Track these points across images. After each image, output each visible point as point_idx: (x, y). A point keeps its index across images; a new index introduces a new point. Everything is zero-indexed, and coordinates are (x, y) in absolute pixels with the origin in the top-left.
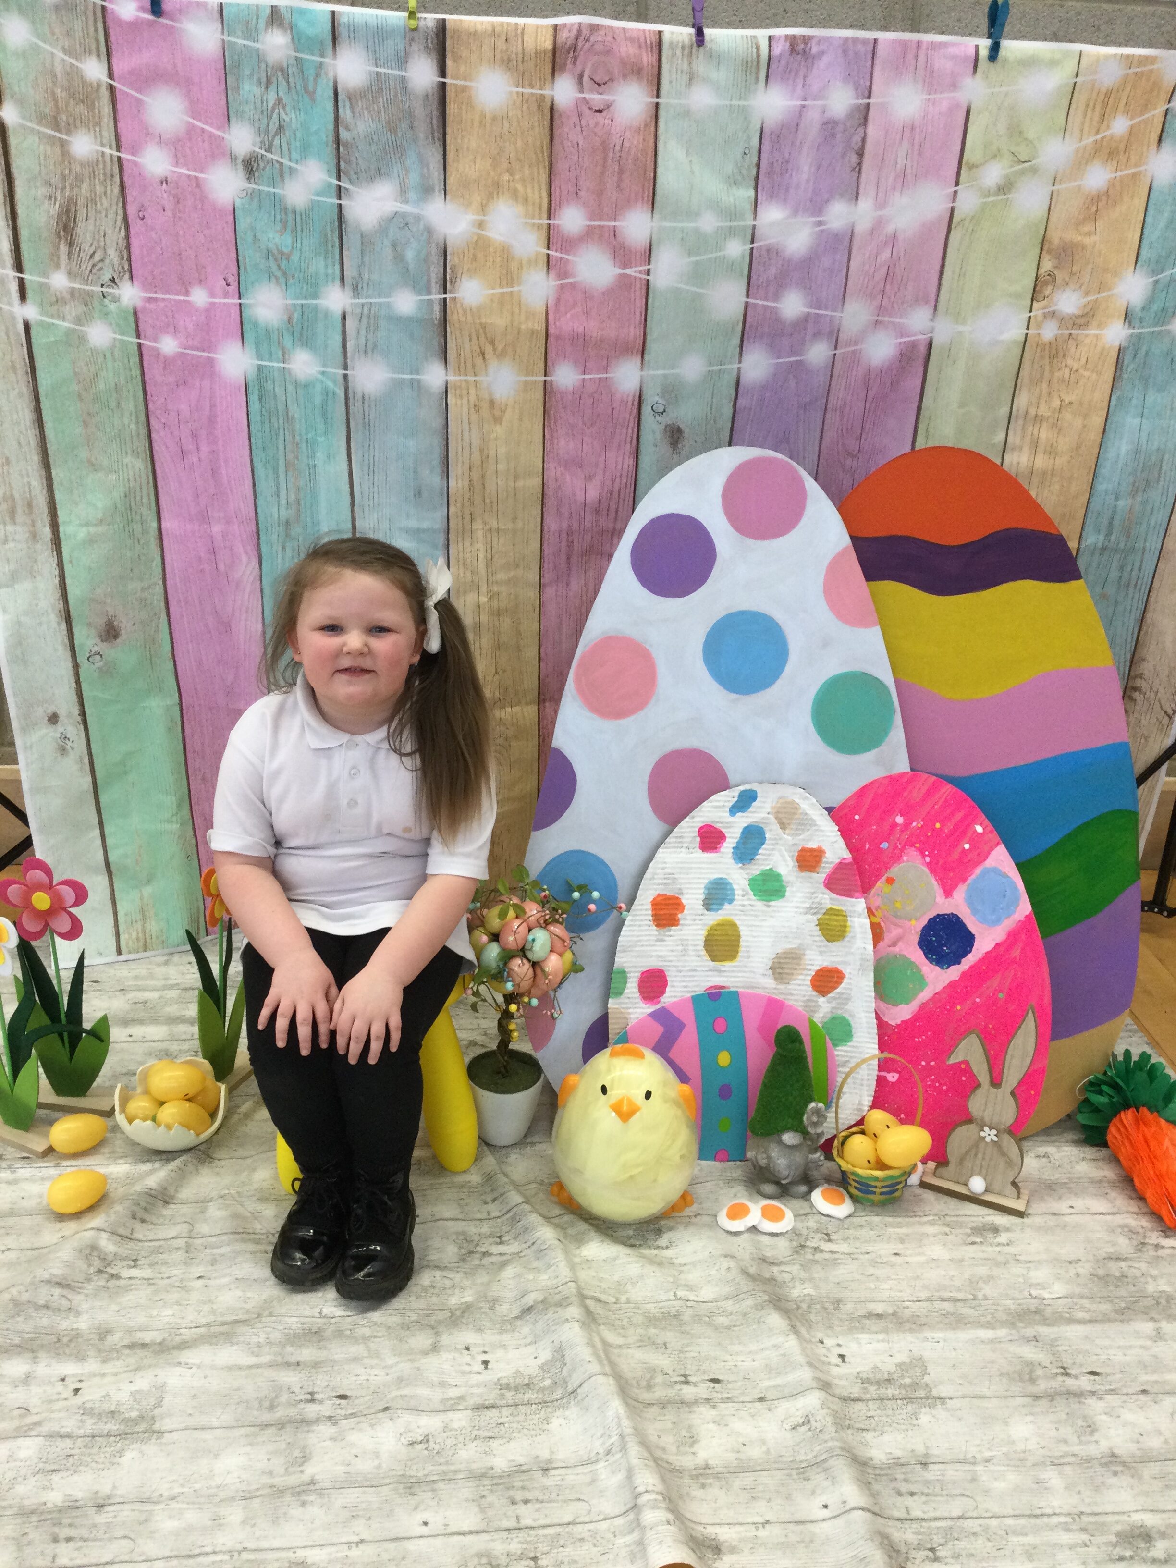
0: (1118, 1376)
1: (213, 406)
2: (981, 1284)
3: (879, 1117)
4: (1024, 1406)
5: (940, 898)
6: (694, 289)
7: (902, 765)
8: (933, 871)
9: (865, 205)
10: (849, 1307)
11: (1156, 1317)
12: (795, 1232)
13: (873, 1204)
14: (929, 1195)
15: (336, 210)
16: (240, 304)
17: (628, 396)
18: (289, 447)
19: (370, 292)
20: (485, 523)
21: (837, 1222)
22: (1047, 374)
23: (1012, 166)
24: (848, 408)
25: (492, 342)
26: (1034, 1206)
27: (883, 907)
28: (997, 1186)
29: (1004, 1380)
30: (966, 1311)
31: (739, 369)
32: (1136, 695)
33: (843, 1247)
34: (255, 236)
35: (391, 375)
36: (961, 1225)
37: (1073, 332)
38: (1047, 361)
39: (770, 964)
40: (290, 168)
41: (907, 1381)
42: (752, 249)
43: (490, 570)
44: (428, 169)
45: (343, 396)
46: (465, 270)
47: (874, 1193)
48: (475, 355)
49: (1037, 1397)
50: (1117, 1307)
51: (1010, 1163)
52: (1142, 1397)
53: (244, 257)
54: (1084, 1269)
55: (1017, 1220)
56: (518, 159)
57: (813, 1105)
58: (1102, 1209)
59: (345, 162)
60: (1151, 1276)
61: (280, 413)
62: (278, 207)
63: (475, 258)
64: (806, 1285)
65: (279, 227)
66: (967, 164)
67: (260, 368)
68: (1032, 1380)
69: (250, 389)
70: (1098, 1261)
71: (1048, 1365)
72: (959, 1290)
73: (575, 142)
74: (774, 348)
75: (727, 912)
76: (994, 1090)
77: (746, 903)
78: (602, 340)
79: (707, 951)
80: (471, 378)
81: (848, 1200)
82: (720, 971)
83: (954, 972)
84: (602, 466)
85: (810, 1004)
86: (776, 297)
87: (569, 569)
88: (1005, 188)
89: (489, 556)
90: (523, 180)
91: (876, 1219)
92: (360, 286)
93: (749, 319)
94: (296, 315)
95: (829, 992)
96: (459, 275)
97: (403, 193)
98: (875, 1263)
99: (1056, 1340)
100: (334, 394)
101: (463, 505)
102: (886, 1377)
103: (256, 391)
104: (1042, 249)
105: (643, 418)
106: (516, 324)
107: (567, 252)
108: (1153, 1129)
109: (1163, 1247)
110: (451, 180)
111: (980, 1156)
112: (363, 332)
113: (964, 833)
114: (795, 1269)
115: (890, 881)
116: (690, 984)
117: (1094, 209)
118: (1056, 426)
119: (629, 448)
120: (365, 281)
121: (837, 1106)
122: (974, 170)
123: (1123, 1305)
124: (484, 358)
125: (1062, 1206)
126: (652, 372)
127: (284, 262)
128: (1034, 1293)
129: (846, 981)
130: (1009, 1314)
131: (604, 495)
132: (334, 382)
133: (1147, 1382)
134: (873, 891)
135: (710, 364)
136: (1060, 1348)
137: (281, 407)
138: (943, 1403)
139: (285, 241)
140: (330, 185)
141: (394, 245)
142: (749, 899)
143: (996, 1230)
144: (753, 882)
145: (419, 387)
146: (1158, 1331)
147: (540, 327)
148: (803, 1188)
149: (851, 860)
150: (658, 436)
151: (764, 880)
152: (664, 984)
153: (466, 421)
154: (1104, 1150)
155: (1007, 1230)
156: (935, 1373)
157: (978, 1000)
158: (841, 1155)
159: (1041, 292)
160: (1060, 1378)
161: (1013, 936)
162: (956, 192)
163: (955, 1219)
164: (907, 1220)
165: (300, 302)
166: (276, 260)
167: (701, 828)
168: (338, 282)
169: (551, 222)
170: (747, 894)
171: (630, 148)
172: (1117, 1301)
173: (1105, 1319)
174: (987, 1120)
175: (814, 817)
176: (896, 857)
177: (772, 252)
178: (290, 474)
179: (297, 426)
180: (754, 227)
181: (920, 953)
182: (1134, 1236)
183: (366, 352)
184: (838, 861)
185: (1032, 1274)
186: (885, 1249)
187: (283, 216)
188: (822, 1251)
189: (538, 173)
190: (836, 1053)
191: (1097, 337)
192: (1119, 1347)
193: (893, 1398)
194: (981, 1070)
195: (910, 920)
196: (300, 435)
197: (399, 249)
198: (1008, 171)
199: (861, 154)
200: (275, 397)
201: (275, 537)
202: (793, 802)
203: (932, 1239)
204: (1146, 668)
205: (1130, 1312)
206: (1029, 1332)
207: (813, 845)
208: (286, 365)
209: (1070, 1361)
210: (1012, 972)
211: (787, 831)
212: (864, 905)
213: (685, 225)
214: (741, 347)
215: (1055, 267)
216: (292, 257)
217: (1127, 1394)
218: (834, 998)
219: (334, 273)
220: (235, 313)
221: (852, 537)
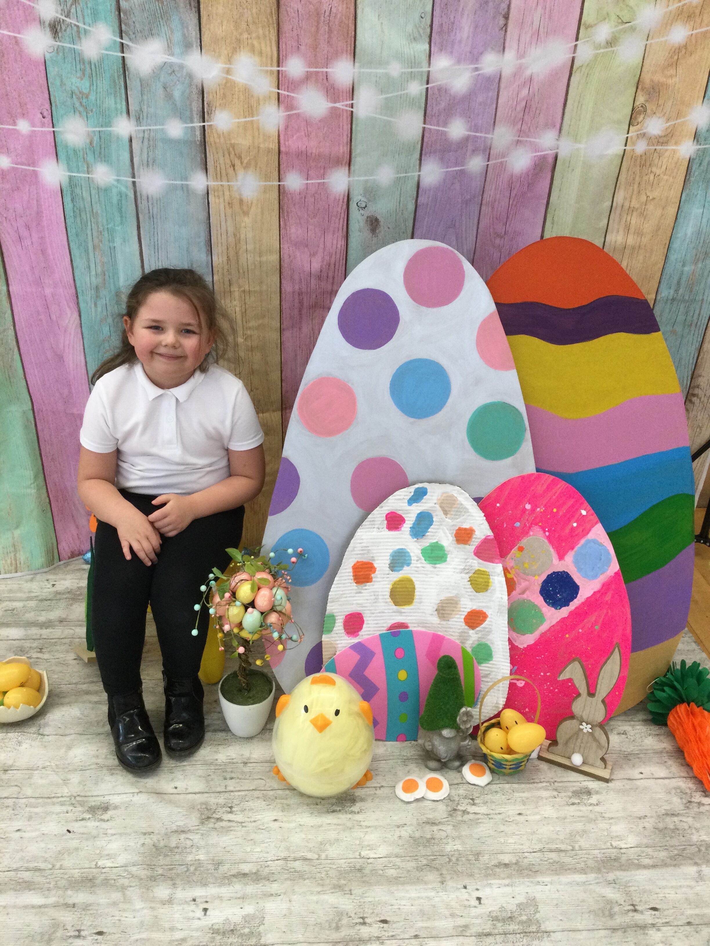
0: (671, 911)
1: (39, 205)
2: (578, 837)
3: (510, 715)
4: (605, 937)
5: (555, 560)
6: (385, 118)
7: (530, 468)
8: (550, 542)
9: (510, 55)
10: (485, 858)
11: (699, 861)
12: (449, 798)
13: (504, 775)
14: (544, 766)
15: (121, 61)
16: (54, 131)
17: (340, 195)
18: (95, 234)
19: (149, 121)
20: (240, 287)
21: (480, 788)
22: (637, 179)
23: (616, 26)
24: (497, 203)
25: (240, 157)
26: (615, 773)
27: (516, 568)
28: (591, 761)
29: (592, 917)
30: (567, 860)
31: (419, 176)
32: (694, 399)
33: (482, 809)
34: (62, 81)
35: (167, 182)
36: (565, 789)
37: (657, 148)
38: (638, 168)
39: (436, 607)
40: (85, 29)
41: (524, 918)
42: (427, 89)
43: (244, 319)
44: (188, 30)
45: (133, 196)
46: (218, 105)
47: (505, 768)
48: (228, 166)
49: (614, 930)
50: (672, 854)
51: (600, 746)
52: (687, 928)
53: (55, 96)
54: (649, 823)
55: (603, 785)
56: (254, 23)
57: (463, 709)
58: (662, 775)
59: (126, 24)
60: (696, 829)
61: (87, 210)
62: (77, 59)
63: (224, 96)
64: (456, 843)
65: (79, 74)
66: (585, 24)
67: (70, 178)
68: (611, 916)
69: (64, 193)
70: (659, 816)
71: (622, 903)
72: (562, 842)
73: (296, 9)
74: (443, 161)
75: (405, 572)
76: (589, 698)
77: (419, 565)
78: (320, 156)
79: (392, 599)
80: (225, 183)
81: (488, 772)
82: (401, 612)
83: (564, 612)
84: (322, 246)
85: (463, 634)
86: (445, 124)
87: (301, 318)
88: (611, 43)
89: (243, 310)
90: (258, 37)
91: (507, 786)
92: (141, 116)
93: (426, 139)
94: (95, 139)
95: (477, 627)
96: (214, 109)
97: (169, 49)
98: (505, 822)
99: (629, 882)
100: (126, 195)
101: (223, 274)
102: (509, 915)
103: (69, 195)
104: (637, 88)
105: (351, 212)
106: (256, 144)
107: (293, 91)
108: (699, 719)
109: (703, 805)
110: (205, 38)
111: (579, 740)
112: (145, 151)
113: (573, 516)
114: (449, 829)
115: (521, 549)
116: (379, 622)
117: (676, 57)
118: (643, 215)
119: (341, 234)
120: (145, 114)
121: (481, 706)
122: (589, 29)
123: (676, 852)
124: (234, 169)
125: (635, 773)
126: (357, 178)
127: (84, 100)
128: (614, 844)
129: (488, 619)
130: (596, 861)
131: (324, 267)
132: (127, 187)
133: (691, 916)
134: (509, 556)
135: (398, 172)
136: (632, 889)
137: (88, 206)
138: (548, 936)
139: (85, 85)
140: (115, 42)
141: (165, 88)
142: (422, 563)
143: (589, 792)
144: (424, 551)
145: (188, 191)
146: (699, 872)
147: (274, 146)
148: (457, 764)
149: (493, 537)
150: (362, 224)
151: (432, 550)
152: (363, 622)
153: (223, 215)
154: (664, 728)
155: (597, 793)
156: (544, 911)
157: (580, 631)
158: (483, 742)
159: (636, 118)
160: (631, 914)
161: (606, 586)
162: (576, 46)
163: (560, 785)
164: (528, 786)
165: (98, 129)
166: (78, 98)
167: (388, 514)
168: (125, 115)
169: (279, 69)
170: (420, 559)
171: (336, 14)
172: (672, 849)
173: (664, 865)
174: (585, 718)
175: (468, 507)
176: (525, 532)
177: (442, 90)
178: (97, 253)
179: (100, 220)
180: (429, 72)
181: (541, 598)
182: (684, 796)
183: (148, 165)
184: (483, 537)
185: (614, 828)
186: (511, 810)
187: (82, 67)
188: (468, 813)
189: (269, 30)
190: (480, 668)
191: (674, 151)
192: (672, 887)
193: (514, 933)
194: (581, 685)
195: (534, 576)
196: (103, 226)
197: (168, 90)
198: (614, 30)
199: (506, 17)
200: (83, 198)
201: (88, 299)
202: (452, 496)
203: (545, 801)
204: (702, 381)
205: (681, 858)
206: (611, 876)
207: (466, 526)
208: (90, 176)
209: (638, 900)
210: (605, 611)
211: (448, 516)
212: (502, 568)
213: (378, 71)
214: (420, 160)
215: (647, 101)
216: (90, 97)
217: (678, 926)
218: (480, 631)
219: (122, 108)
220: (50, 138)
221: (497, 304)
